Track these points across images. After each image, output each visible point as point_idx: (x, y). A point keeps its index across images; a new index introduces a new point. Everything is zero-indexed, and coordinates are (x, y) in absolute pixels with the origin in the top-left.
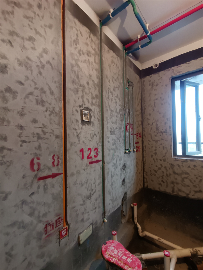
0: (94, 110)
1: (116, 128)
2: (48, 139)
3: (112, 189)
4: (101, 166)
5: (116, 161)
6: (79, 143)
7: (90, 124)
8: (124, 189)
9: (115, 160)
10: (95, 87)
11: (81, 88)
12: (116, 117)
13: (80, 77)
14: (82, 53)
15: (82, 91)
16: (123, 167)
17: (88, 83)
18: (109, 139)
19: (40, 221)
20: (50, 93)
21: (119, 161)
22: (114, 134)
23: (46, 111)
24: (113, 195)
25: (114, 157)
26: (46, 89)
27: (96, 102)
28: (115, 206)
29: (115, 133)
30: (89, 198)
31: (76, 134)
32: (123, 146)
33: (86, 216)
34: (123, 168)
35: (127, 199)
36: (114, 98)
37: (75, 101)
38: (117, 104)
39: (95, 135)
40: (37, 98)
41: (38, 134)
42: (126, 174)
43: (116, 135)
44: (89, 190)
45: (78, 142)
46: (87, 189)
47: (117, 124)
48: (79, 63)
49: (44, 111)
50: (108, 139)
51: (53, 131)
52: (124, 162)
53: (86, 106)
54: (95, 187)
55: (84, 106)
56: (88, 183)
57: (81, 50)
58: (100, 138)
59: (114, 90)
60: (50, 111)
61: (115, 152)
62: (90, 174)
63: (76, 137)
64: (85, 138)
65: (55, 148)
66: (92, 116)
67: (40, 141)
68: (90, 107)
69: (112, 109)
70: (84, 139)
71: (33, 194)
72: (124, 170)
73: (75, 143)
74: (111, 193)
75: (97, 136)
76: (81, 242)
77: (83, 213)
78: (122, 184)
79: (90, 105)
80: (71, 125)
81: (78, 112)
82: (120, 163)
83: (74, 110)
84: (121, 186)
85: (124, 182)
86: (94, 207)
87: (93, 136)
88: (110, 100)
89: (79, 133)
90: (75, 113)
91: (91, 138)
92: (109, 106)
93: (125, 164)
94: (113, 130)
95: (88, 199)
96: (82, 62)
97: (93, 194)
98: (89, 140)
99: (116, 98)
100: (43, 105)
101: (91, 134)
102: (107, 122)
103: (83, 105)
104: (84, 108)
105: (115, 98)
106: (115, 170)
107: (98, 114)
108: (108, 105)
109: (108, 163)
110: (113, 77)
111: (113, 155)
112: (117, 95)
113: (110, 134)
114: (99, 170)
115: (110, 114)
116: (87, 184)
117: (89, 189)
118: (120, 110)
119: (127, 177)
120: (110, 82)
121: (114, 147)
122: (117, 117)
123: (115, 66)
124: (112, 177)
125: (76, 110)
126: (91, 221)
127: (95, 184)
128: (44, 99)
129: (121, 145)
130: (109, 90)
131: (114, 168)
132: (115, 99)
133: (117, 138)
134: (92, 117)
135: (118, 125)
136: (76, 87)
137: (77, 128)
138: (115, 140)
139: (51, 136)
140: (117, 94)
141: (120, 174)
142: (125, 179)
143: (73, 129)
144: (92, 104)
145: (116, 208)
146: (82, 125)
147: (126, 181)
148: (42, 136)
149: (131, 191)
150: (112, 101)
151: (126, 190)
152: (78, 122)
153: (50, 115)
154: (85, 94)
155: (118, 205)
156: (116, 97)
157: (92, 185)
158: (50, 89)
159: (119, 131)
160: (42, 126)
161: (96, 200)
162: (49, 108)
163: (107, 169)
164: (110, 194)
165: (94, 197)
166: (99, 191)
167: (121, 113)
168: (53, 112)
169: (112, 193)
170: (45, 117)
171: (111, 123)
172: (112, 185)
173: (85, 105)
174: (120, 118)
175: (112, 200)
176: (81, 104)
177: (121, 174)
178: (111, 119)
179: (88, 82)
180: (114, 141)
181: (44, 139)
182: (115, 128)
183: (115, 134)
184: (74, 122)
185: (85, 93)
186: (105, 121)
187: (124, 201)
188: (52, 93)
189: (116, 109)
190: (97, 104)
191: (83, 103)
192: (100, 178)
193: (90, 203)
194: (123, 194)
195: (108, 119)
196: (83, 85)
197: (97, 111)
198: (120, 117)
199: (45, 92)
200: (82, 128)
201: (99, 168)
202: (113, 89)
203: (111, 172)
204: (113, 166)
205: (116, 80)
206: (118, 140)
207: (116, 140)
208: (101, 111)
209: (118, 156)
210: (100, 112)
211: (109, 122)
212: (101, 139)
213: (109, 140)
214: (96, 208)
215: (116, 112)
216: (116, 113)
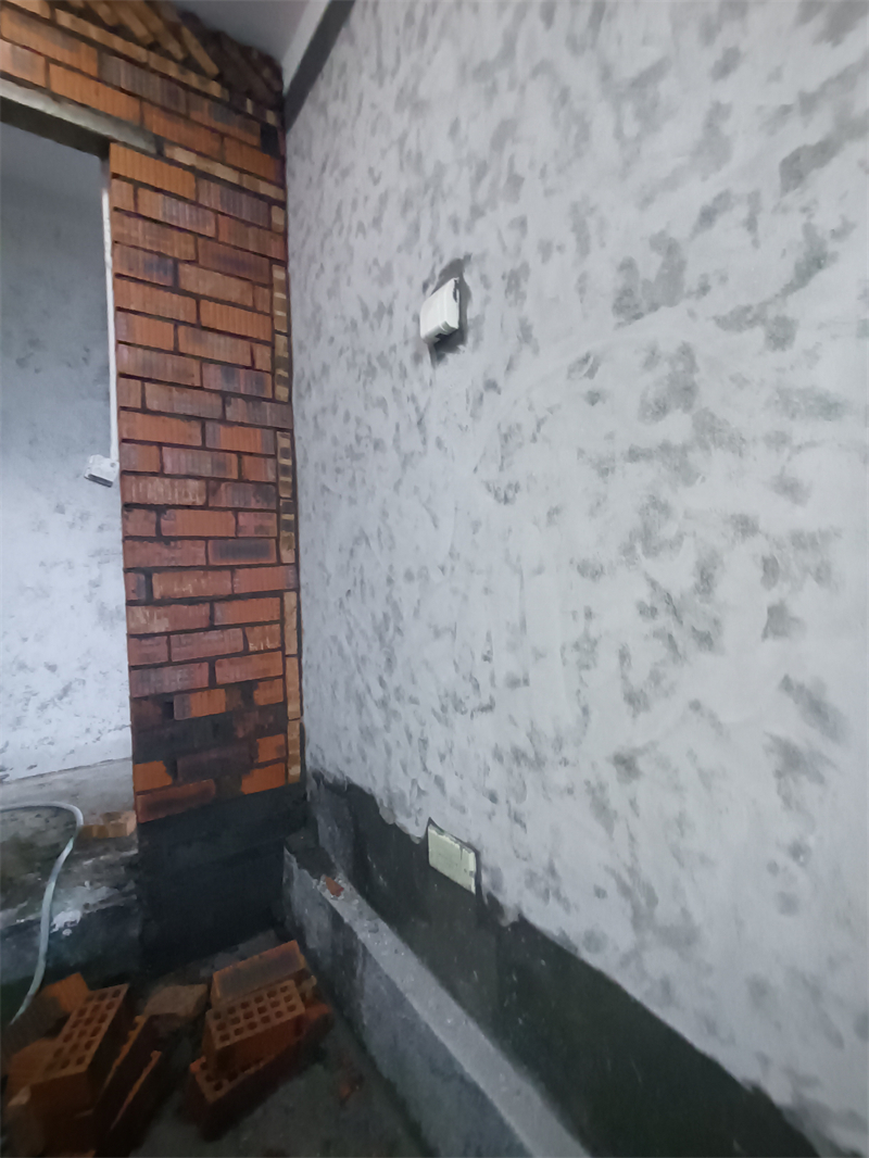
6: (425, 454)
7: (464, 342)
31: (415, 419)
39: (491, 385)
45: (421, 448)
63: (416, 430)
64: (446, 420)
68: (464, 247)
70: (439, 431)
79: (463, 234)
89: (425, 408)
91: (472, 414)
98: (460, 426)
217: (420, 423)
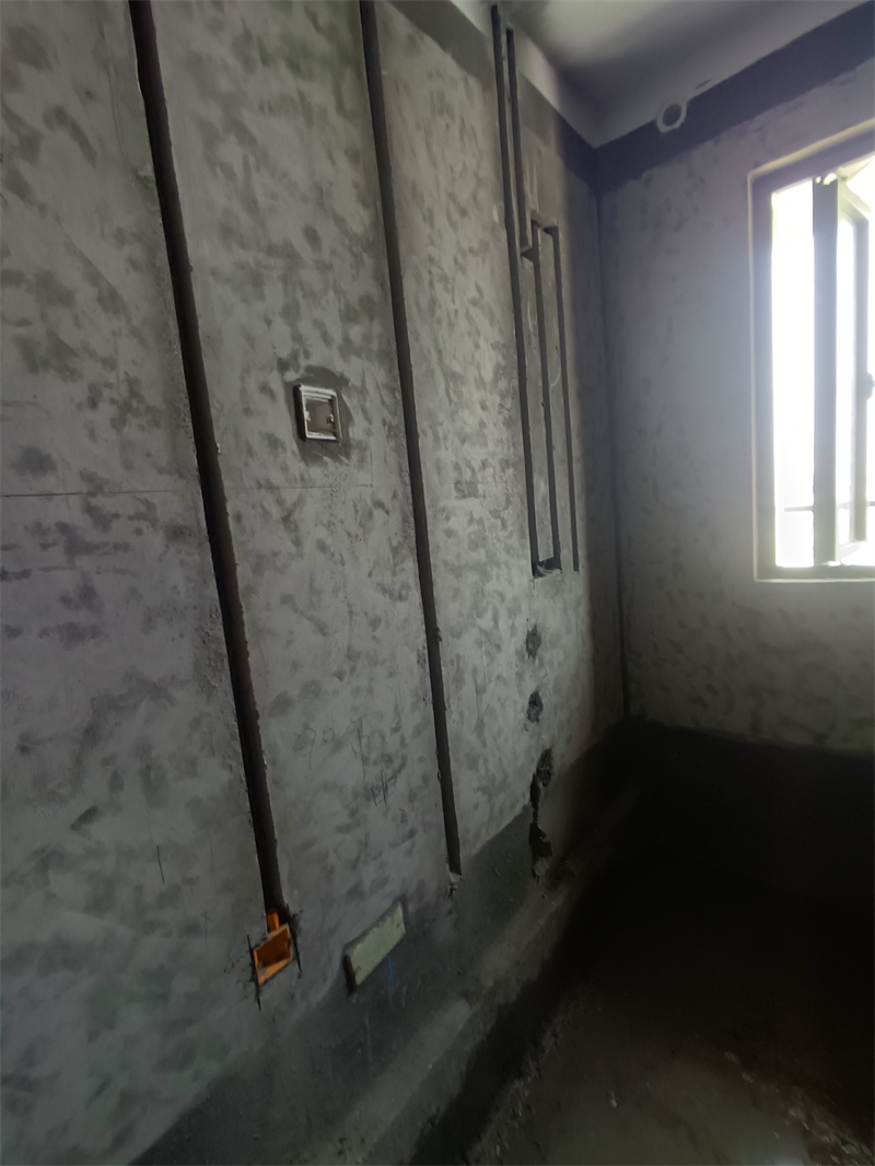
0: (363, 381)
1: (484, 465)
2: (125, 547)
3: (484, 744)
4: (421, 648)
5: (495, 619)
6: (300, 555)
7: (348, 456)
8: (539, 735)
9: (489, 614)
10: (353, 254)
11: (278, 264)
12: (478, 407)
13: (262, 200)
14: (256, 55)
15: (285, 280)
16: (527, 642)
17: (312, 236)
18: (453, 519)
19: (151, 926)
20: (100, 300)
21: (510, 617)
22: (474, 494)
23: (93, 403)
24: (487, 770)
25: (484, 604)
26: (70, 276)
27: (367, 338)
28: (501, 811)
29: (481, 488)
30: (375, 797)
31: (276, 512)
32: (523, 546)
33: (369, 874)
34: (530, 646)
35: (553, 778)
36: (462, 313)
37: (250, 339)
38: (482, 342)
39: (379, 505)
40: (22, 331)
41: (64, 528)
42: (542, 673)
43: (485, 497)
44: (375, 763)
45: (293, 549)
46: (365, 760)
47: (486, 445)
48: (248, 117)
49: (79, 407)
50: (448, 518)
51: (150, 506)
52: (533, 621)
53: (315, 361)
54: (403, 743)
55: (303, 362)
56: (366, 731)
57: (247, 35)
58: (405, 520)
59: (460, 267)
60: (113, 401)
61: (485, 576)
62: (370, 691)
63: (281, 526)
64: (330, 524)
65: (175, 587)
66: (352, 412)
67: (83, 561)
68: (339, 366)
69: (458, 369)
70: (322, 533)
71: (90, 815)
72: (532, 653)
73: (275, 554)
74: (481, 762)
75: (387, 512)
76: (360, 978)
77: (354, 865)
78: (529, 717)
79: (336, 353)
80: (247, 465)
81: (272, 395)
82: (513, 627)
83: (252, 386)
84: (525, 725)
85: (537, 708)
86: (407, 830)
87: (370, 514)
88: (439, 321)
89: (295, 505)
90: (259, 401)
91: (361, 525)
92: (439, 352)
93: (539, 630)
94: (467, 475)
95: (372, 802)
96: (261, 108)
97: (394, 776)
98: (349, 534)
99: (474, 311)
100: (69, 374)
101: (355, 506)
102: (437, 439)
103: (295, 356)
104: (302, 372)
105: (467, 311)
106: (491, 658)
107: (383, 403)
108: (432, 350)
109: (458, 635)
110: (452, 197)
111: (480, 593)
112: (477, 296)
113: (457, 498)
114: (416, 667)
115: (448, 395)
116: (360, 738)
117: (374, 756)
118: (499, 371)
119: (550, 686)
120: (432, 225)
121: (481, 555)
122: (484, 407)
123: (455, 129)
124: (480, 691)
125: (265, 389)
126: (394, 888)
127: (398, 734)
128: (70, 335)
129: (514, 541)
130: (434, 269)
131: (488, 653)
132: (468, 317)
133: (490, 512)
134: (354, 416)
135: (491, 447)
136: (248, 257)
137: (277, 477)
138: (480, 521)
139: (139, 532)
140: (478, 289)
141: (517, 673)
142: (540, 694)
143: (259, 486)
144: (347, 349)
145: (507, 821)
146: (302, 465)
147: (544, 701)
148: (93, 535)
149: (569, 741)
150: (451, 325)
151: (546, 739)
152: (280, 450)
153: (118, 423)
154: (305, 296)
155: (513, 806)
156: (474, 303)
157: (383, 739)
158: (94, 277)
159: (501, 477)
160: (85, 488)
161: (412, 797)
162: (109, 386)
163: (452, 661)
164: (473, 763)
165: (399, 788)
166: (421, 759)
167: (502, 385)
168: (135, 404)
169: (486, 761)
170: (92, 435)
171: (457, 442)
172: (480, 726)
173: (307, 355)
174: (500, 413)
175: (484, 790)
176: (284, 353)
177: (520, 676)
178: (453, 421)
179: (314, 231)
180: (474, 527)
181: (106, 554)
182: (476, 464)
183: (481, 492)
184: (260, 447)
185: (303, 289)
186: (425, 433)
187: (541, 785)
188: (111, 301)
189: (479, 367)
190: (375, 346)
191: (297, 346)
192: (422, 704)
193: (385, 814)
194: (537, 756)
195: (441, 424)
196: (287, 244)
197: (378, 386)
198: (501, 406)
199: (65, 298)
200: (306, 477)
201: (414, 658)
202: (456, 261)
203: (475, 672)
204: (480, 644)
205: (463, 213)
206: (499, 522)
207: (487, 524)
208: (399, 383)
209: (501, 595)
210: (393, 391)
211: (445, 438)
212: (413, 525)
213: (453, 524)
214: (412, 834)
215: (480, 384)
216: (478, 388)
217: (286, 519)
